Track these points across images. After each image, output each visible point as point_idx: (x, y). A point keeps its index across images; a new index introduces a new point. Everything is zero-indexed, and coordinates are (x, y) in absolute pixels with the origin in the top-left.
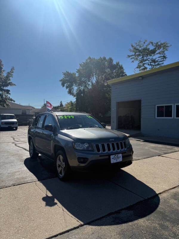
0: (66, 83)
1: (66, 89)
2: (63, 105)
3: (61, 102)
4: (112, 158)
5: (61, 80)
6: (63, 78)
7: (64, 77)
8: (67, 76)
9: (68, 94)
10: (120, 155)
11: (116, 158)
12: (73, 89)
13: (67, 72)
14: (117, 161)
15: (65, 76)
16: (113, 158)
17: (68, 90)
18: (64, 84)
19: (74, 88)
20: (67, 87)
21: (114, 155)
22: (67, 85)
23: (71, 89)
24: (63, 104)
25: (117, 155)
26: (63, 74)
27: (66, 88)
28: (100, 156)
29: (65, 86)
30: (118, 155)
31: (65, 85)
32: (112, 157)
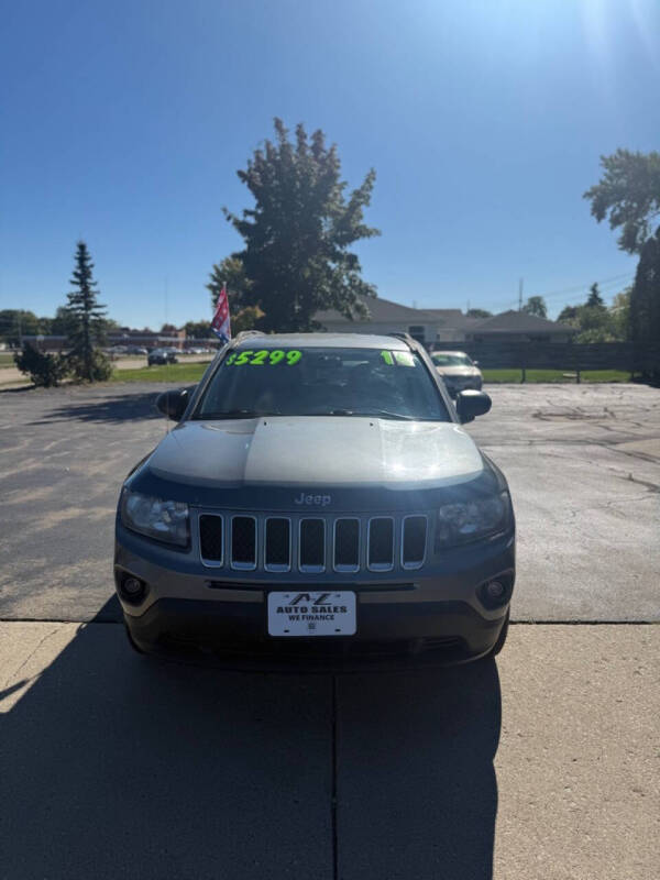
0: (614, 201)
1: (612, 228)
2: (600, 300)
3: (594, 289)
4: (280, 610)
5: (589, 190)
6: (602, 182)
7: (604, 178)
8: (617, 171)
9: (621, 249)
10: (348, 599)
11: (310, 613)
12: (646, 226)
13: (620, 152)
14: (312, 627)
15: (611, 171)
16: (288, 610)
17: (619, 231)
18: (604, 209)
19: (651, 222)
20: (615, 222)
21: (294, 595)
22: (617, 212)
23: (637, 230)
24: (601, 295)
25: (315, 595)
26: (602, 162)
27: (609, 225)
28: (214, 585)
29: (608, 216)
30: (324, 596)
31: (609, 211)
32: (276, 600)
